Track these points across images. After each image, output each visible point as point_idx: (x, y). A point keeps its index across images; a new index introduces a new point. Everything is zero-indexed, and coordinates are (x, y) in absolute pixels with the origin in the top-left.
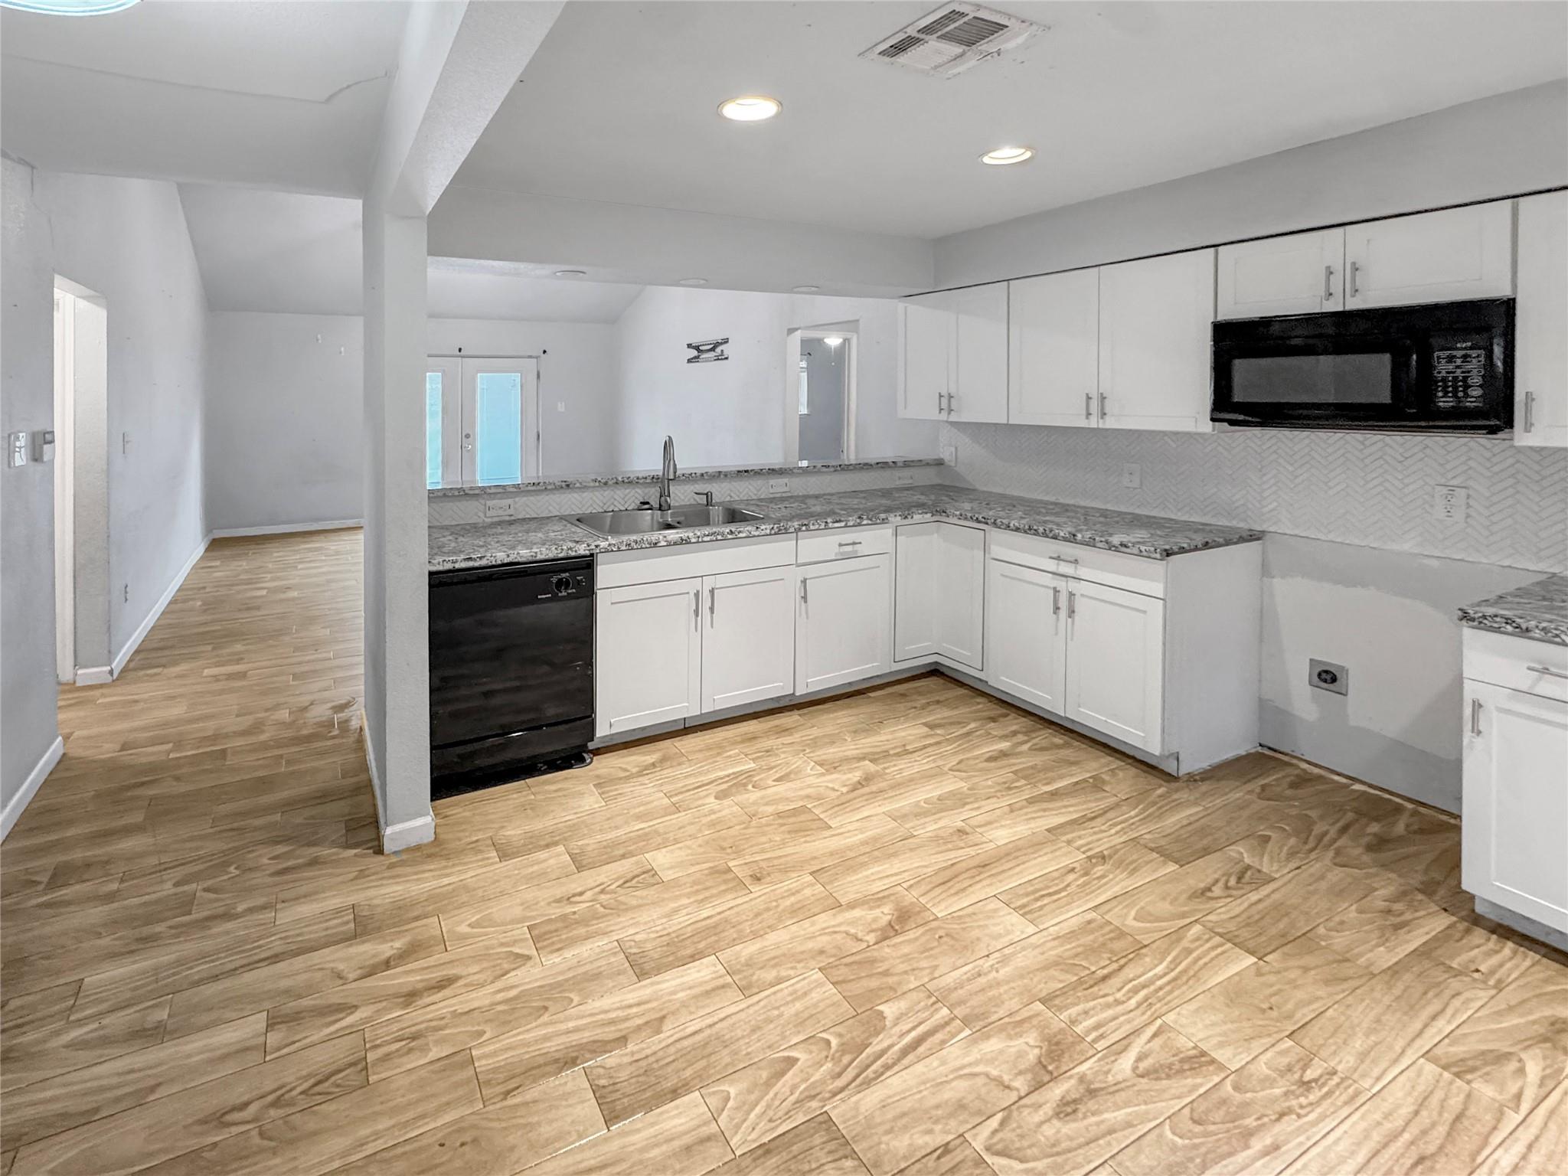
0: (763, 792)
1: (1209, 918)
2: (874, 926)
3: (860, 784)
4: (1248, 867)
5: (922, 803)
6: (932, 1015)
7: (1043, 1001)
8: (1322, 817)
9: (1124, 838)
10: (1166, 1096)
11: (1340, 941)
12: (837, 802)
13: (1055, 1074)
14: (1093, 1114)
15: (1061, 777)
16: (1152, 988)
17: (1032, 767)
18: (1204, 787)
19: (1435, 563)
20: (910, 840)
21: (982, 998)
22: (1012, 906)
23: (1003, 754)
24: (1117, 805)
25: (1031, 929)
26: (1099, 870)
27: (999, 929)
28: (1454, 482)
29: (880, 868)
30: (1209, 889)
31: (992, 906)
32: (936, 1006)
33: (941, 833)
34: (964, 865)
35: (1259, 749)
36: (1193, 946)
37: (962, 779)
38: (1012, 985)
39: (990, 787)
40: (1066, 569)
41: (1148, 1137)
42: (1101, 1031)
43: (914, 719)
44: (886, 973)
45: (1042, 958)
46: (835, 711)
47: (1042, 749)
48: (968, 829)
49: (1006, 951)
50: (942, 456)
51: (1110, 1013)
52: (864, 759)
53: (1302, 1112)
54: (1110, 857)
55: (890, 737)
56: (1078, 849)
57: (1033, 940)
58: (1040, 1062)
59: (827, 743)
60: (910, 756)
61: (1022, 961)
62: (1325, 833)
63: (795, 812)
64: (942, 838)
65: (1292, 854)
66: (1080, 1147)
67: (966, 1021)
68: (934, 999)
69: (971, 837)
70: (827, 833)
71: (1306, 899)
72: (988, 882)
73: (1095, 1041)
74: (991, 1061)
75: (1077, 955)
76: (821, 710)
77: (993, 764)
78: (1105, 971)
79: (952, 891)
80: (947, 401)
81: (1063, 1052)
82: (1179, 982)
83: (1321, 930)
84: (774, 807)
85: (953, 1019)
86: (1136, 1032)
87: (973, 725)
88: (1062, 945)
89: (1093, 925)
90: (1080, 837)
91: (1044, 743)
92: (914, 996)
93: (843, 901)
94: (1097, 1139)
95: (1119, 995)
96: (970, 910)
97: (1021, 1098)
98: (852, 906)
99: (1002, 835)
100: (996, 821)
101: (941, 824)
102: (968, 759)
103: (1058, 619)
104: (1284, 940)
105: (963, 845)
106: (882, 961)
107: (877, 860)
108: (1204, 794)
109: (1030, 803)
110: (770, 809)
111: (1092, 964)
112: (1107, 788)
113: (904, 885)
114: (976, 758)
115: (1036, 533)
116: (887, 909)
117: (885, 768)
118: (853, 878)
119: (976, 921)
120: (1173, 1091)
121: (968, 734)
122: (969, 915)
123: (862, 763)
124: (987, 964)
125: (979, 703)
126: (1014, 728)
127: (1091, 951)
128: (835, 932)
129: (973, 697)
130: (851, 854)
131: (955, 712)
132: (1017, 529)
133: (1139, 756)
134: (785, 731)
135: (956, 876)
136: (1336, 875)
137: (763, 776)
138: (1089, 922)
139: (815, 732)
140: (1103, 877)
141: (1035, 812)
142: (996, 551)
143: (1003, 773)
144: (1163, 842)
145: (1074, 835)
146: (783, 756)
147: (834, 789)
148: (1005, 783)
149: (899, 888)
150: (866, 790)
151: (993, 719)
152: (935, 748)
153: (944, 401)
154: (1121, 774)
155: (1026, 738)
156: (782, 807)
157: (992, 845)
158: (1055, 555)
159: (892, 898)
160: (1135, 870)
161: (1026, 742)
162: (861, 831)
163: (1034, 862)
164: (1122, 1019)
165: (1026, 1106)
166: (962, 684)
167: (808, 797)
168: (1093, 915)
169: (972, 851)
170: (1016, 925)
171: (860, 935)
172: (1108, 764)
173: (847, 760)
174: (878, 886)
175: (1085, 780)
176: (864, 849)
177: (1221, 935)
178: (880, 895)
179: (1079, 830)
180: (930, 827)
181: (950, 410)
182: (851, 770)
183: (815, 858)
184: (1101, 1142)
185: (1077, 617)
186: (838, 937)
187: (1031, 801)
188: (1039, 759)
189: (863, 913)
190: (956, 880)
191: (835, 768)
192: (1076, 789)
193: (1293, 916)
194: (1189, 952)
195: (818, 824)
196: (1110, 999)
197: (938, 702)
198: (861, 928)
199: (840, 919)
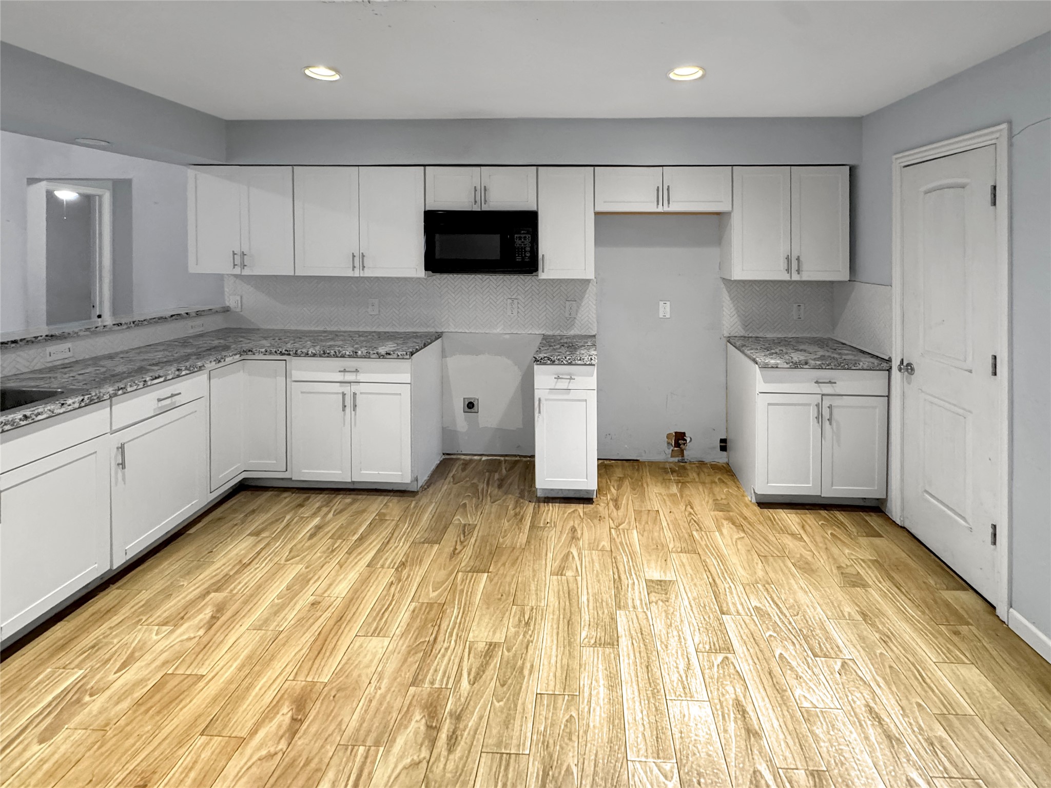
0: (108, 693)
1: (463, 564)
2: (281, 733)
3: (214, 618)
4: (465, 525)
5: (276, 601)
6: (354, 761)
7: (413, 684)
8: (479, 482)
9: (408, 545)
10: (488, 682)
11: (508, 542)
12: (197, 649)
13: (438, 726)
14: (464, 731)
15: (360, 525)
16: (457, 626)
17: (340, 527)
18: (431, 490)
19: (507, 336)
20: (281, 637)
21: (379, 716)
22: (369, 634)
23: (318, 528)
24: (397, 526)
25: (387, 641)
26: (405, 573)
27: (369, 657)
28: (513, 297)
29: (265, 680)
30: (456, 549)
31: (358, 644)
32: (355, 750)
33: (300, 615)
34: (328, 628)
35: (444, 457)
36: (462, 587)
37: (297, 564)
38: (392, 689)
39: (320, 557)
40: (349, 377)
41: (491, 716)
42: (447, 675)
43: (239, 534)
44: (308, 762)
45: (400, 655)
46: (160, 564)
47: (341, 511)
48: (319, 599)
49: (379, 669)
50: (228, 304)
51: (446, 658)
52: (208, 593)
53: (532, 639)
54: (407, 561)
55: (224, 561)
56: (389, 568)
57: (391, 647)
58: (428, 726)
59: (163, 600)
60: (249, 568)
61: (391, 667)
62: (483, 489)
63: (158, 687)
64: (303, 618)
65: (477, 507)
66: (467, 758)
67: (377, 744)
68: (350, 747)
69: (323, 604)
70: (201, 684)
71: (490, 527)
72: (348, 629)
73: (447, 684)
74: (401, 757)
75: (416, 639)
76: (143, 570)
77: (315, 539)
78: (433, 636)
79: (328, 654)
80: (240, 258)
81: (436, 707)
82: (466, 612)
83: (501, 540)
84: (129, 699)
85: (369, 750)
86: (462, 659)
87: (288, 517)
88: (406, 639)
89: (416, 612)
90: (386, 559)
91: (341, 507)
92: (336, 760)
93: (243, 734)
94: (472, 743)
95: (446, 645)
96: (346, 658)
97: (428, 762)
98: (253, 732)
99: (342, 589)
100: (334, 581)
101: (298, 607)
102: (295, 545)
103: (345, 415)
104: (492, 556)
105: (321, 613)
106: (300, 756)
107: (259, 674)
108: (432, 494)
109: (350, 554)
110: (125, 705)
111: (426, 637)
112: (387, 518)
113: (291, 678)
114: (300, 542)
115: (329, 356)
116: (285, 710)
117: (232, 591)
118: (245, 706)
119: (352, 664)
120: (489, 678)
121: (288, 525)
122: (346, 663)
123: (207, 599)
124: (371, 689)
125: (285, 498)
126: (317, 505)
127: (422, 628)
128: (250, 767)
129: (278, 496)
130: (233, 687)
131: (269, 515)
132: (314, 355)
133: (396, 488)
134: (109, 612)
135: (326, 640)
136: (495, 508)
137: (98, 677)
138: (414, 611)
139: (144, 596)
140: (409, 576)
141: (356, 557)
142: (296, 374)
143: (323, 542)
144: (426, 535)
145: (383, 560)
146: (115, 641)
147: (190, 639)
148: (328, 549)
149: (288, 683)
150: (223, 619)
151: (301, 506)
152: (267, 549)
153: (237, 258)
154: (391, 505)
155: (328, 508)
156: (138, 694)
157: (339, 600)
158: (342, 369)
159: (286, 696)
160: (421, 561)
161: (329, 512)
162: (234, 658)
163: (369, 594)
164: (452, 658)
165: (433, 764)
166: (265, 489)
167: (165, 663)
168: (414, 604)
169: (327, 614)
170: (377, 645)
171: (272, 750)
172: (382, 501)
173: (192, 603)
174: (270, 694)
175: (374, 519)
176: (243, 674)
177: (469, 572)
178: (274, 702)
179: (385, 554)
180: (291, 615)
181: (243, 266)
182: (200, 611)
183: (200, 716)
184: (475, 743)
185: (357, 408)
186: (254, 769)
187: (349, 553)
188: (343, 519)
189: (267, 728)
190: (327, 643)
191: (182, 618)
192: (372, 528)
193: (490, 540)
194: (462, 591)
195: (190, 681)
196: (443, 650)
197: (253, 511)
198: (270, 743)
199: (249, 751)
